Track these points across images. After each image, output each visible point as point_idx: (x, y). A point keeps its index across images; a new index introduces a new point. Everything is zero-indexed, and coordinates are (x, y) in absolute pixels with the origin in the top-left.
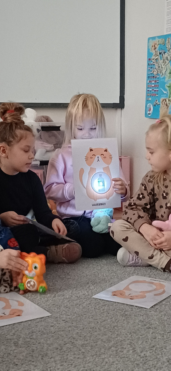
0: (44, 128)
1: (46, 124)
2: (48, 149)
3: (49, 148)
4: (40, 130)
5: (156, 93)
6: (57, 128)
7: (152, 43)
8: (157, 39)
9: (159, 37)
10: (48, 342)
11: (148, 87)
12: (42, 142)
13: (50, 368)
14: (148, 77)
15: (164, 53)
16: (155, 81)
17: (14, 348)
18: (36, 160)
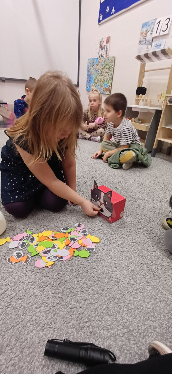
5: (90, 81)
7: (89, 61)
9: (92, 59)
11: (87, 79)
14: (88, 75)
15: (93, 66)
16: (90, 77)
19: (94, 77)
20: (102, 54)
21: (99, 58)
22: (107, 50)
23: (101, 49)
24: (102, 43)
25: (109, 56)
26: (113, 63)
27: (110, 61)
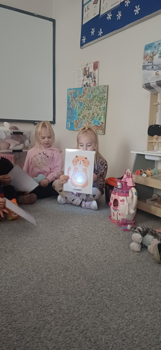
0: (14, 133)
1: (15, 131)
2: (17, 144)
4: (12, 134)
5: (72, 117)
6: (22, 133)
7: (70, 91)
8: (72, 90)
9: (73, 89)
10: (23, 249)
11: (67, 114)
12: (14, 140)
14: (68, 109)
15: (76, 97)
16: (71, 111)
17: (4, 254)
18: (10, 150)
19: (78, 111)
20: (88, 83)
21: (84, 88)
22: (95, 78)
23: (85, 77)
24: (87, 70)
25: (98, 85)
26: (106, 94)
27: (101, 91)
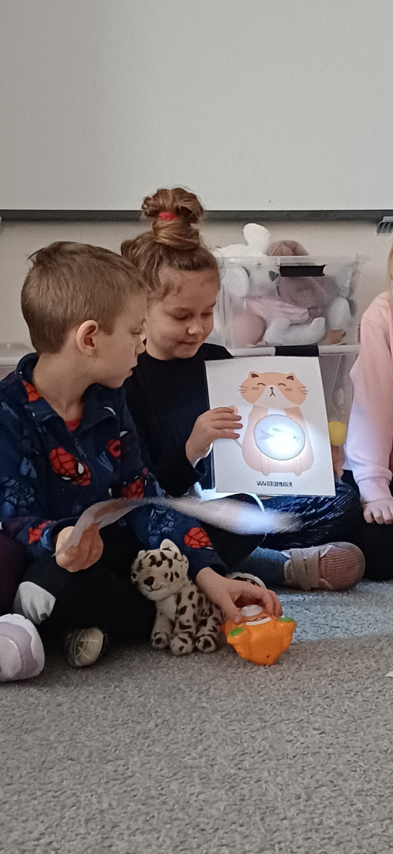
0: (286, 271)
1: (291, 260)
2: (296, 318)
3: (297, 315)
4: (277, 275)
6: (317, 271)
10: (279, 779)
12: (282, 303)
13: (279, 843)
17: (199, 788)
18: (268, 345)
